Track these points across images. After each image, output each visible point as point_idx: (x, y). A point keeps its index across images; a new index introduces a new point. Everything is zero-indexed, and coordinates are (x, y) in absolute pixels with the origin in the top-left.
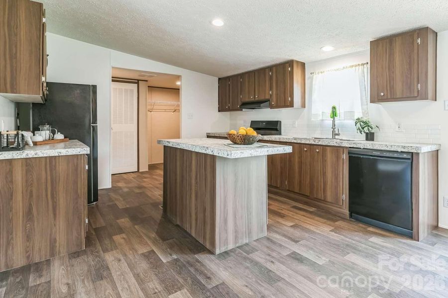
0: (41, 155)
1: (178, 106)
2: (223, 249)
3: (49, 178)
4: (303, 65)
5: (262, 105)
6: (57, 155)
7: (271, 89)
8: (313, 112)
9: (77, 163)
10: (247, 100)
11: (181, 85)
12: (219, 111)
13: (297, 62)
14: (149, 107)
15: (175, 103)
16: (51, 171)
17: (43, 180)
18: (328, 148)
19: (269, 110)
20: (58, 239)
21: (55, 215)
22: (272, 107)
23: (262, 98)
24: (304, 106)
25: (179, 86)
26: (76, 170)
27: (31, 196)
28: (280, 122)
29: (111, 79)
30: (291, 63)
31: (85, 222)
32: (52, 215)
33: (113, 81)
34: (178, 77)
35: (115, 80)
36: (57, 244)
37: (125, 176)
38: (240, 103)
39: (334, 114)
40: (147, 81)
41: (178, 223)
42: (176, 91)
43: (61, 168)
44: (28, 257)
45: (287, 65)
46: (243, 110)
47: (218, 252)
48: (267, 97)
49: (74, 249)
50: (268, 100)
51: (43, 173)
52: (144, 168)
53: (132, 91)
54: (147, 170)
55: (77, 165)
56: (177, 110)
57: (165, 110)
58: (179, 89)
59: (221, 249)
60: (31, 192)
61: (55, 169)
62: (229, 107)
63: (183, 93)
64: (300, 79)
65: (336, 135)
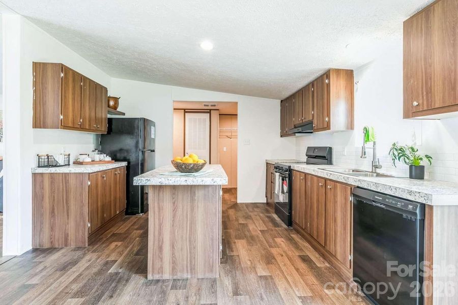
0: (59, 172)
2: (157, 277)
3: (64, 189)
4: (349, 74)
7: (313, 108)
9: (83, 179)
10: (297, 122)
13: (338, 71)
16: (66, 183)
17: (61, 189)
18: (339, 185)
20: (69, 235)
21: (68, 216)
23: (307, 119)
26: (82, 184)
27: (54, 200)
28: (331, 148)
30: (327, 74)
32: (66, 216)
35: (190, 111)
36: (69, 238)
40: (218, 110)
43: (72, 182)
44: (52, 242)
45: (325, 76)
46: (296, 135)
47: (150, 277)
48: (310, 118)
49: (80, 245)
50: (312, 122)
51: (61, 184)
53: (205, 120)
55: (83, 181)
58: (237, 115)
59: (155, 275)
60: (54, 197)
61: (68, 183)
62: (286, 132)
64: (343, 93)
65: (376, 167)
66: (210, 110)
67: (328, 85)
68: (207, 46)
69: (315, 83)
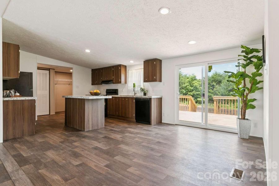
1: (71, 82)
4: (125, 67)
5: (109, 82)
6: (24, 99)
7: (113, 76)
8: (129, 85)
10: (104, 80)
11: (73, 71)
12: (92, 85)
13: (123, 65)
14: (55, 82)
15: (70, 80)
17: (19, 108)
18: (130, 98)
19: (113, 84)
20: (25, 130)
22: (114, 83)
23: (110, 79)
24: (126, 83)
25: (72, 72)
27: (15, 114)
28: (118, 89)
29: (37, 68)
30: (120, 66)
31: (35, 124)
33: (38, 69)
34: (72, 69)
35: (39, 68)
36: (25, 132)
37: (43, 116)
38: (101, 81)
39: (134, 86)
40: (54, 69)
41: (72, 126)
42: (71, 74)
43: (26, 104)
45: (119, 66)
46: (103, 84)
47: (86, 130)
48: (112, 79)
50: (112, 80)
51: (19, 106)
52: (53, 113)
53: (46, 74)
54: (54, 114)
56: (71, 84)
57: (64, 84)
60: (15, 112)
62: (96, 83)
63: (74, 75)
64: (124, 72)
65: (135, 94)
66: (50, 69)
67: (120, 70)
68: (88, 51)
69: (114, 67)
